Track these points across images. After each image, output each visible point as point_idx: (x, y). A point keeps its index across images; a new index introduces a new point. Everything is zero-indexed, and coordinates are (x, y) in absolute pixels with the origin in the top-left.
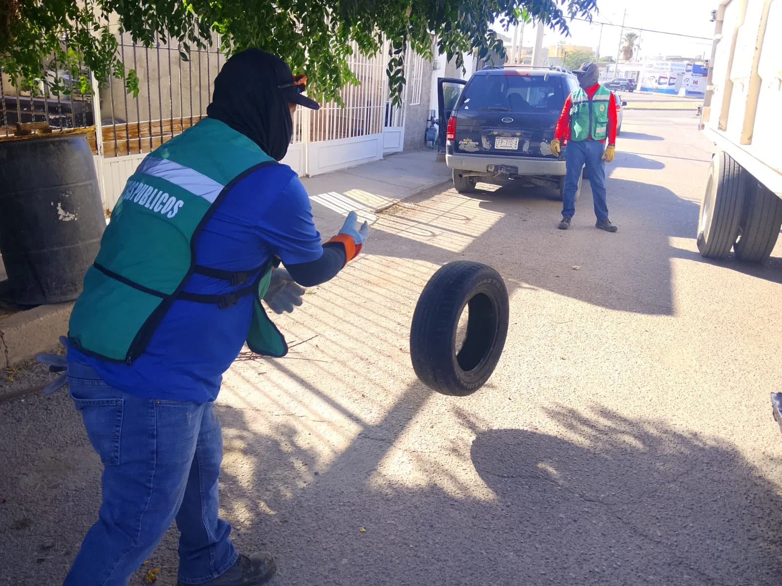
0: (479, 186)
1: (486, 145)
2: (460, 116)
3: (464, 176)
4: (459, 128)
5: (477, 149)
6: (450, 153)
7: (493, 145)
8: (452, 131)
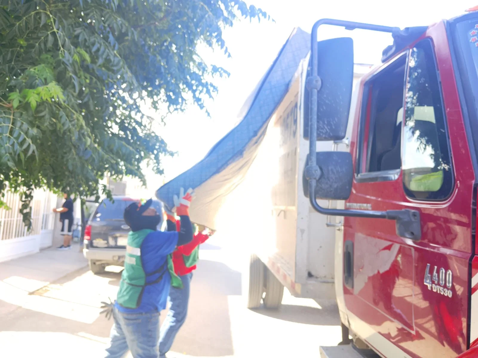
0: (108, 269)
1: (112, 242)
2: (94, 224)
3: (97, 263)
4: (93, 231)
5: (106, 246)
6: (87, 248)
7: (116, 242)
8: (89, 234)
